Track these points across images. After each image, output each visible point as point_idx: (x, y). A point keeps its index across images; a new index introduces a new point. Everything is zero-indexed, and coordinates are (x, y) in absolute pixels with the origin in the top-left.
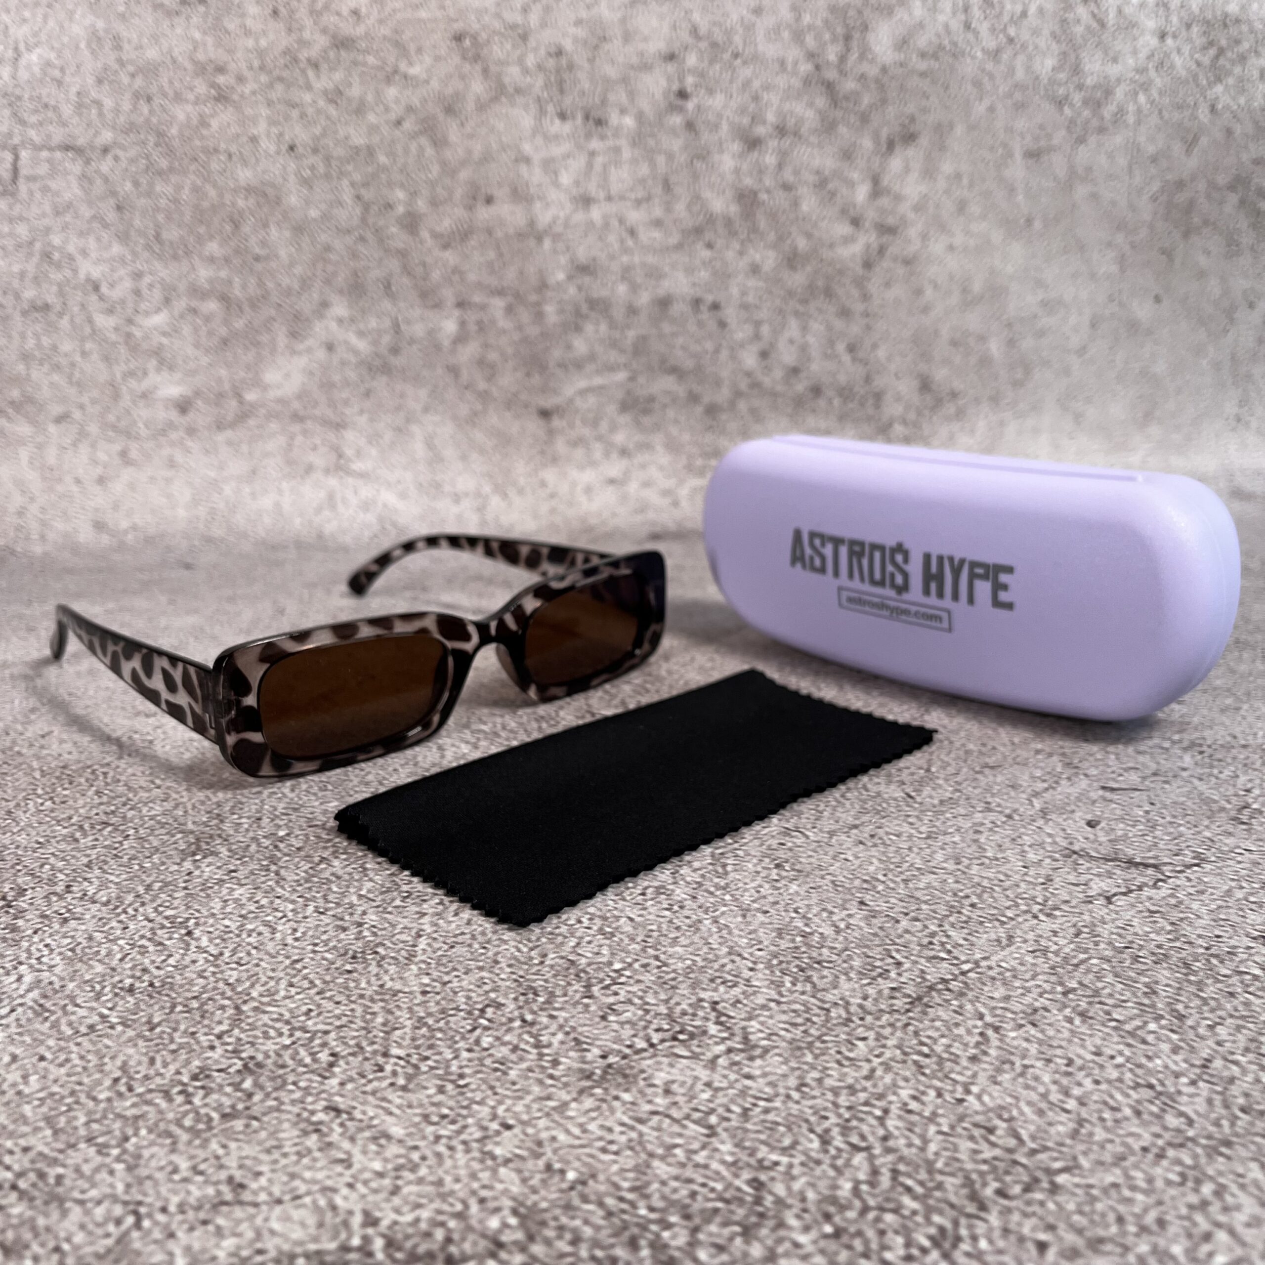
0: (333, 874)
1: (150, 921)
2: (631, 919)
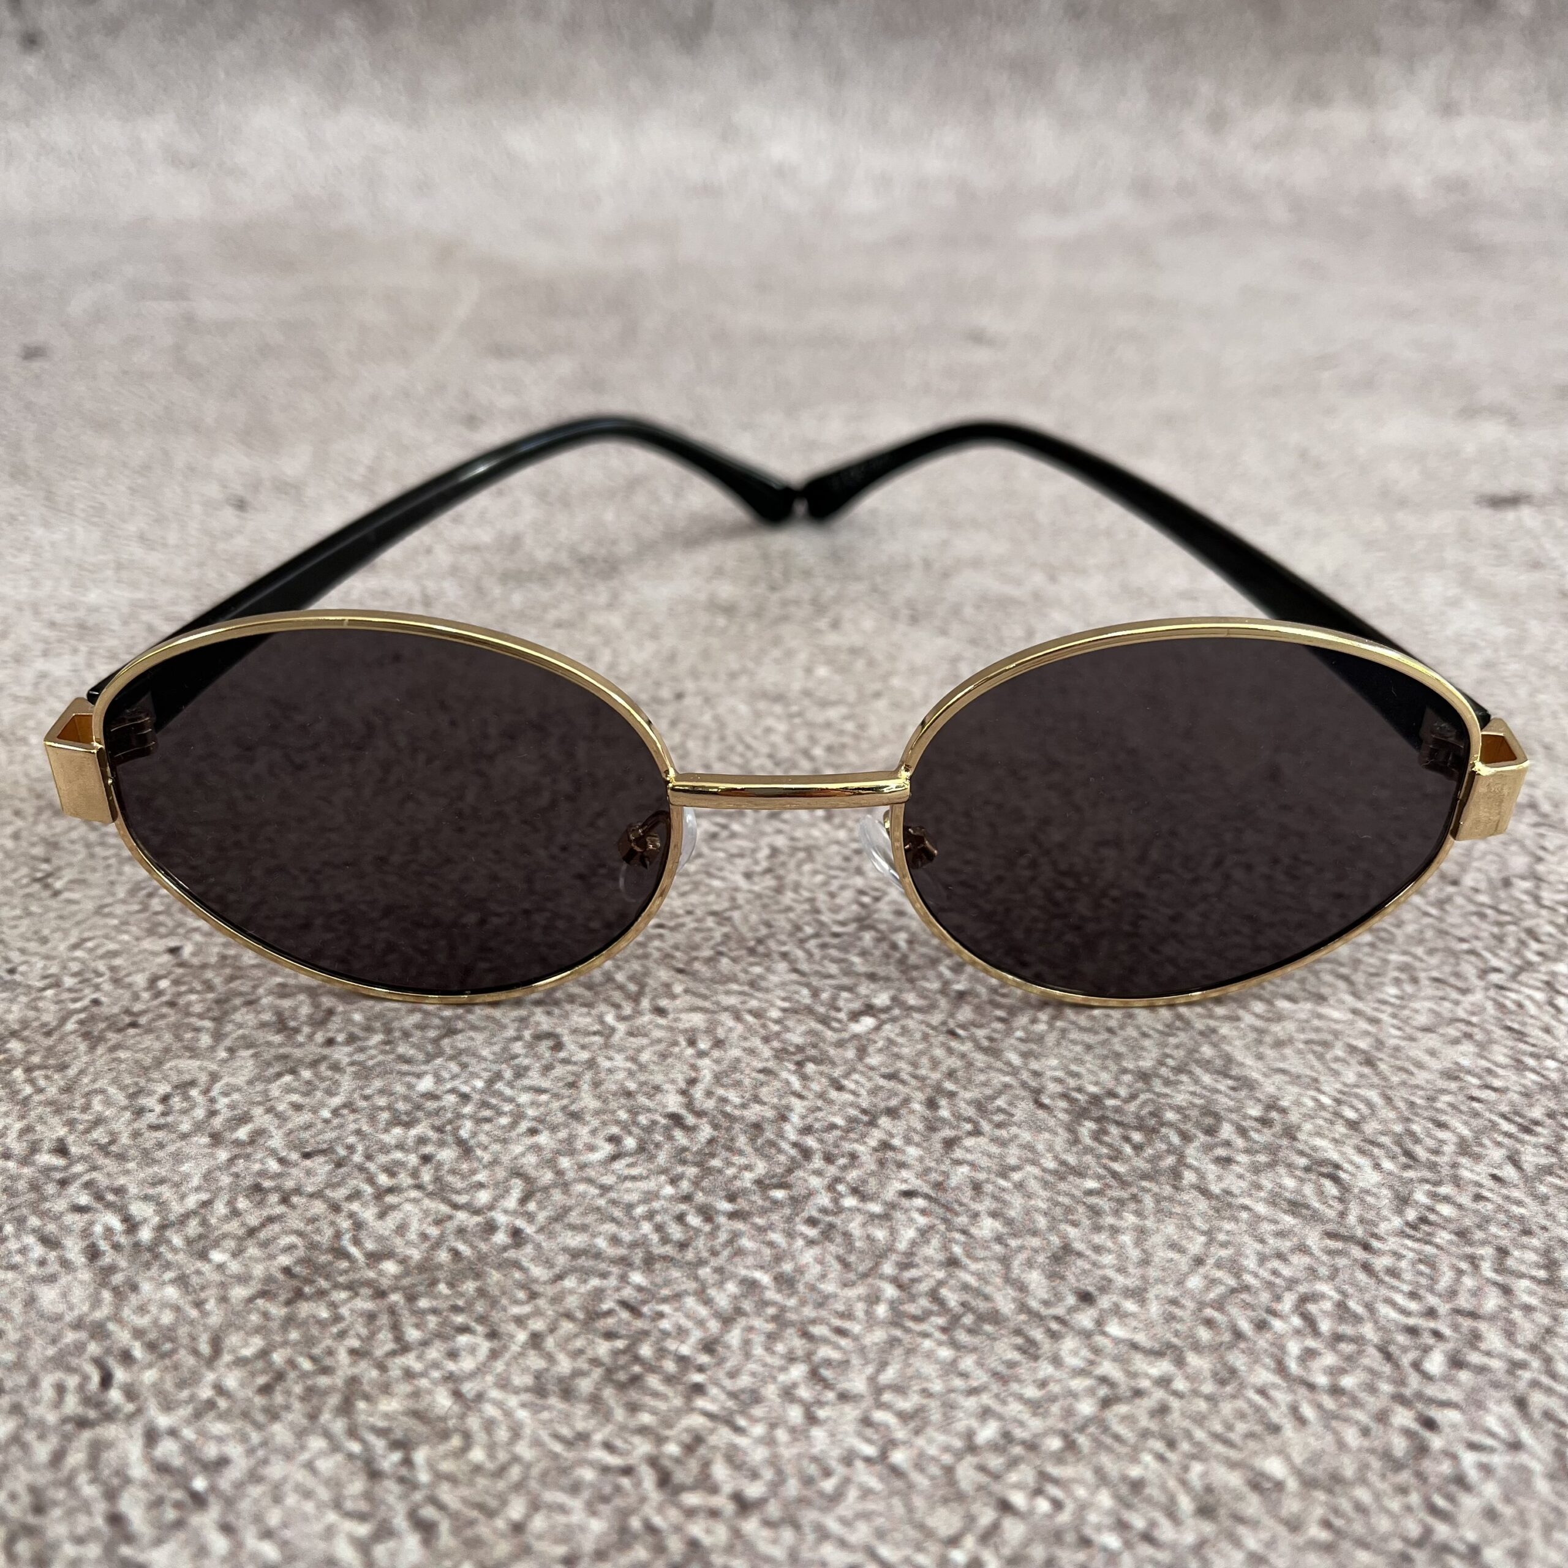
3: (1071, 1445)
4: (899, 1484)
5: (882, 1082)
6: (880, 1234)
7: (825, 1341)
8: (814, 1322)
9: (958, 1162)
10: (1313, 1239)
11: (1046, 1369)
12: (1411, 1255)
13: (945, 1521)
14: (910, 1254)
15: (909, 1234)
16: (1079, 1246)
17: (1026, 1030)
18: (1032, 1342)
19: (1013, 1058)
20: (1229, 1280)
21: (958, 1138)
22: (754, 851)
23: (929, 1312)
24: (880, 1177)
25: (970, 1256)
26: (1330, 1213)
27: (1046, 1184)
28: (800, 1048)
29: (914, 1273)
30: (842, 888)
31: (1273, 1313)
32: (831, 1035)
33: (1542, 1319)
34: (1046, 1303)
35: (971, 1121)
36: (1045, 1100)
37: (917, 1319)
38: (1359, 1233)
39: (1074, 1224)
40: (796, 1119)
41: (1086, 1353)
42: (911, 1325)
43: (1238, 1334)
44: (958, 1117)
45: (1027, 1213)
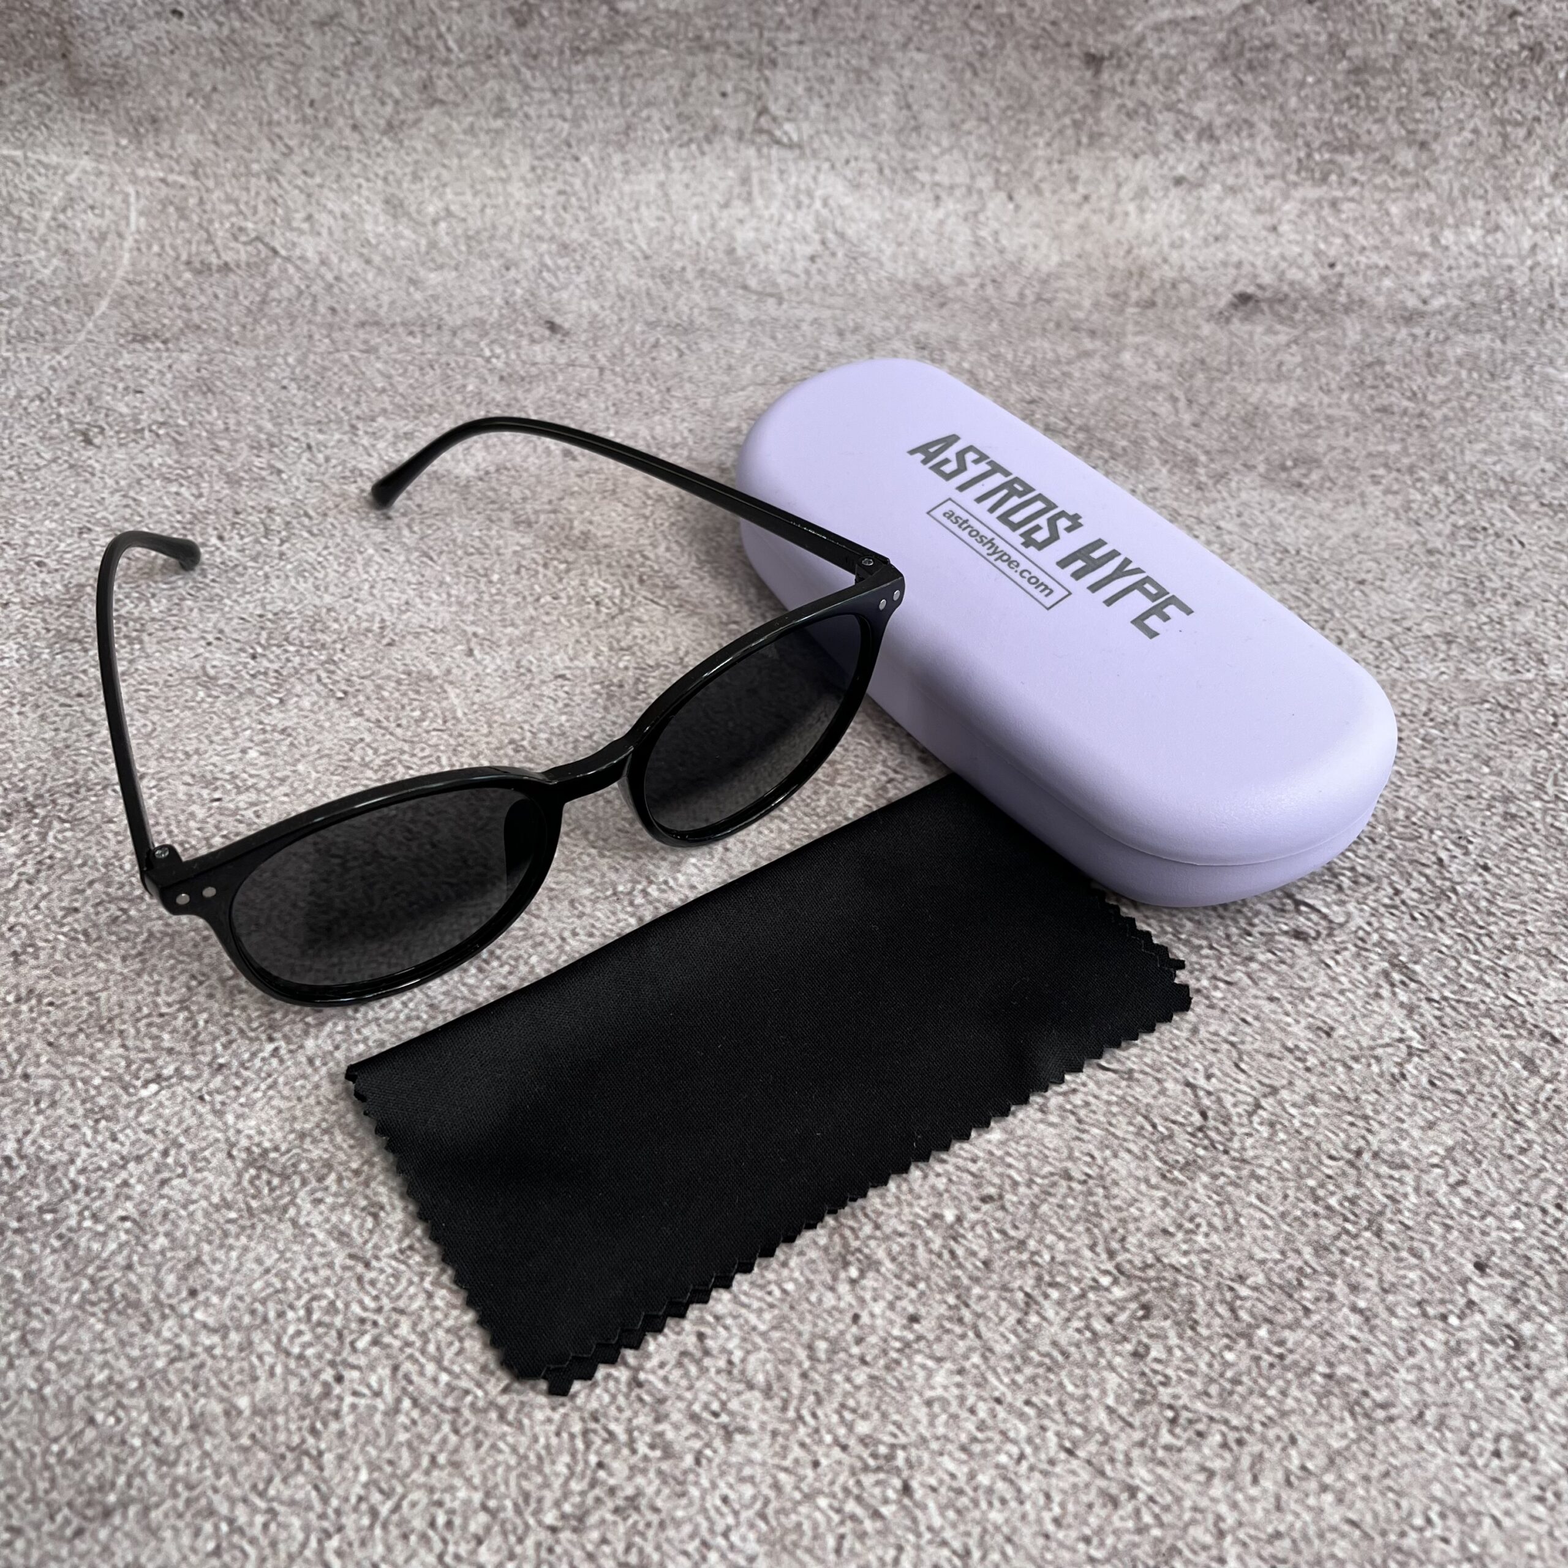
0: (1055, 1344)
1: (844, 1448)
2: (1497, 1523)
3: (142, 1385)
4: (41, 1406)
5: (143, 1136)
6: (96, 1246)
7: (37, 1317)
8: (35, 1304)
9: (162, 1197)
10: (340, 1259)
11: (150, 1339)
12: (389, 1271)
13: (55, 1428)
14: (107, 1260)
15: (112, 1246)
16: (206, 1258)
17: (248, 1097)
18: (150, 1321)
19: (230, 1118)
20: (278, 1285)
21: (170, 1179)
22: (137, 935)
23: (101, 1300)
24: (113, 1206)
25: (141, 1263)
26: (359, 1241)
27: (207, 1214)
28: (102, 1109)
29: (105, 1273)
30: (183, 972)
31: (292, 1307)
32: (125, 1099)
33: (439, 1315)
34: (169, 1296)
35: (183, 1166)
36: (235, 1152)
37: (93, 1304)
38: (369, 1255)
39: (210, 1243)
40: (79, 1163)
41: (176, 1329)
42: (88, 1308)
43: (265, 1320)
44: (177, 1163)
45: (187, 1234)
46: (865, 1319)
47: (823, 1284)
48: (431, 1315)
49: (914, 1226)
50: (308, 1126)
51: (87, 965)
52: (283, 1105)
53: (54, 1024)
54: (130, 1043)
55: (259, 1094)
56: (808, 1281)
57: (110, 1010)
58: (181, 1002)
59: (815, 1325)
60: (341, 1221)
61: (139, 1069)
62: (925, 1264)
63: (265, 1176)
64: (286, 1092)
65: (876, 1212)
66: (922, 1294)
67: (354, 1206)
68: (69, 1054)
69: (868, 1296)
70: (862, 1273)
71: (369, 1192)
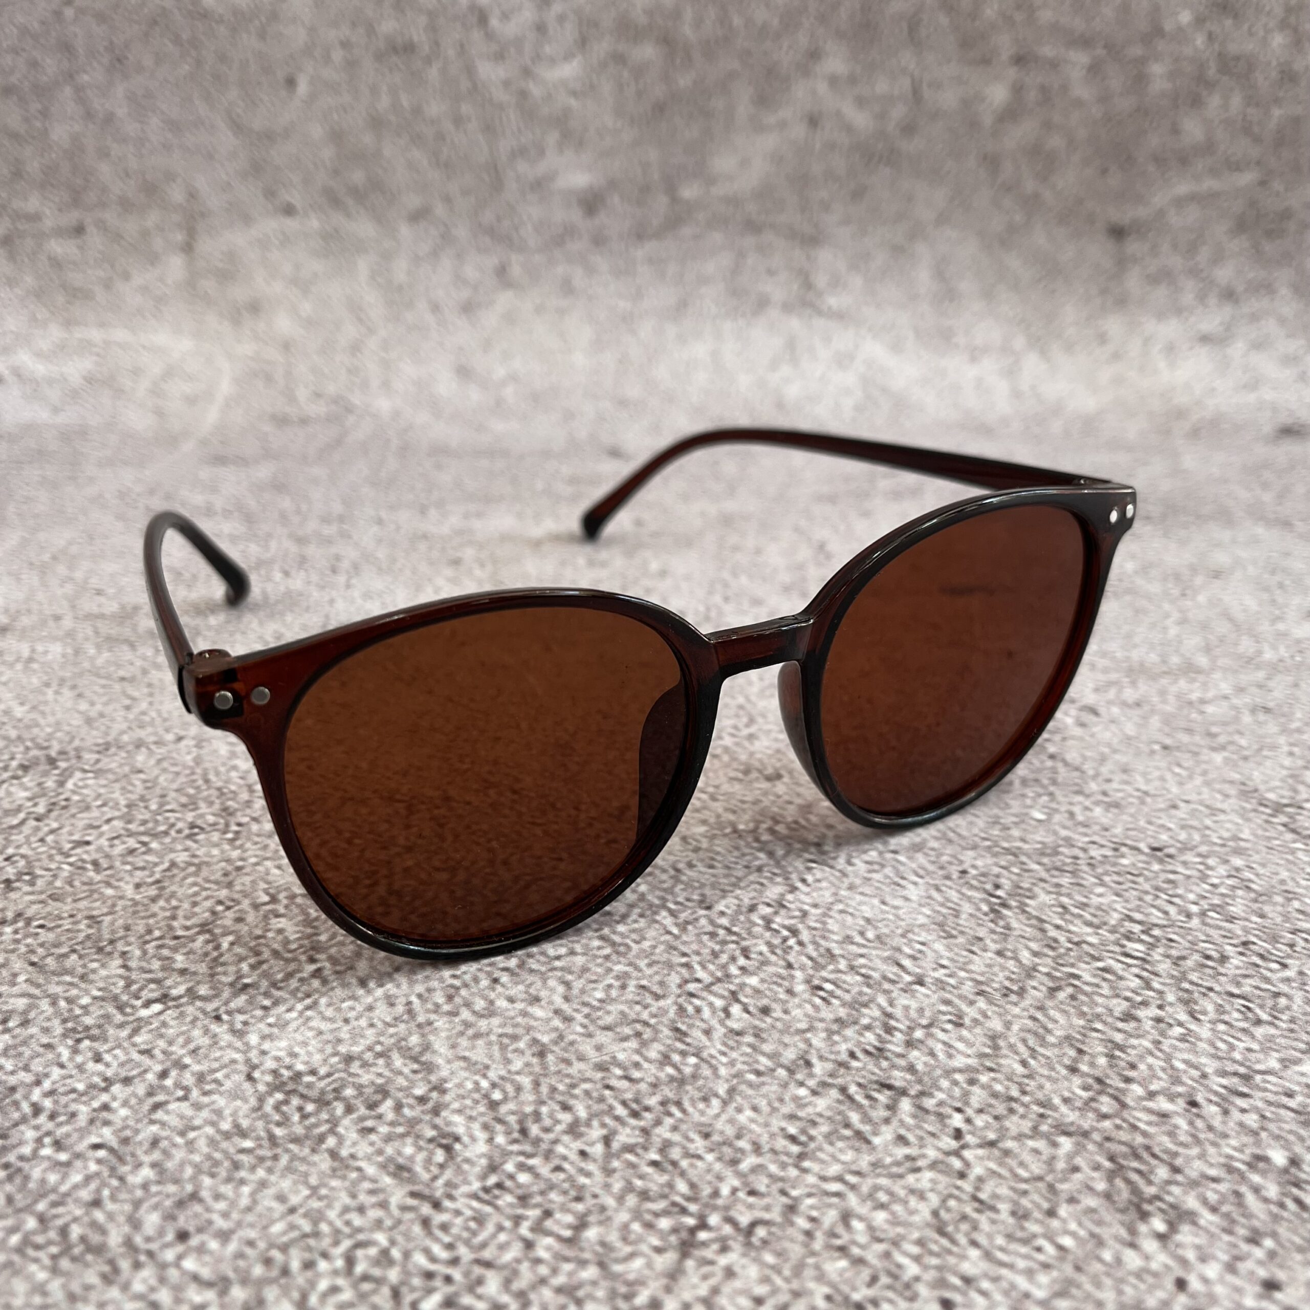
5: (136, 1056)
6: (53, 1178)
9: (152, 1122)
10: (397, 1197)
11: (114, 1293)
12: (469, 1213)
14: (67, 1194)
15: (76, 1178)
16: (205, 1194)
17: (279, 1017)
18: (116, 1270)
19: (253, 1039)
20: (307, 1227)
21: (166, 1103)
22: (156, 864)
23: (50, 1243)
24: (83, 1132)
25: (113, 1198)
26: (425, 1176)
27: (212, 1142)
28: (87, 1028)
29: (60, 1210)
30: (207, 898)
31: (325, 1255)
32: (119, 1018)
33: (543, 1270)
34: (148, 1239)
35: (187, 1089)
36: (256, 1074)
37: (38, 1247)
38: (438, 1193)
39: (213, 1175)
40: (47, 1085)
41: (153, 1282)
42: (31, 1252)
43: (285, 1272)
44: (178, 1085)
45: (182, 1165)
46: (1194, 1284)
47: (1117, 1238)
48: (532, 1269)
49: (1230, 1170)
50: (356, 1049)
51: (92, 892)
52: (324, 1026)
53: (42, 945)
54: (133, 964)
55: (294, 1014)
56: (1093, 1235)
57: (113, 932)
58: (202, 925)
59: (1120, 1292)
60: (399, 1153)
61: (141, 989)
62: (1262, 1216)
63: (295, 1101)
64: (329, 1013)
65: (1167, 1151)
66: (1272, 1254)
67: (418, 1137)
68: (54, 973)
69: (1191, 1255)
70: (1173, 1227)
71: (438, 1121)
